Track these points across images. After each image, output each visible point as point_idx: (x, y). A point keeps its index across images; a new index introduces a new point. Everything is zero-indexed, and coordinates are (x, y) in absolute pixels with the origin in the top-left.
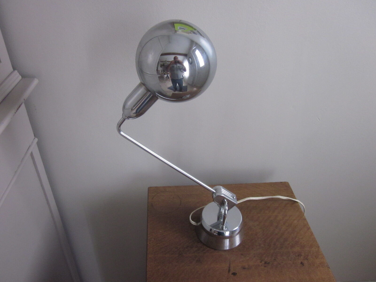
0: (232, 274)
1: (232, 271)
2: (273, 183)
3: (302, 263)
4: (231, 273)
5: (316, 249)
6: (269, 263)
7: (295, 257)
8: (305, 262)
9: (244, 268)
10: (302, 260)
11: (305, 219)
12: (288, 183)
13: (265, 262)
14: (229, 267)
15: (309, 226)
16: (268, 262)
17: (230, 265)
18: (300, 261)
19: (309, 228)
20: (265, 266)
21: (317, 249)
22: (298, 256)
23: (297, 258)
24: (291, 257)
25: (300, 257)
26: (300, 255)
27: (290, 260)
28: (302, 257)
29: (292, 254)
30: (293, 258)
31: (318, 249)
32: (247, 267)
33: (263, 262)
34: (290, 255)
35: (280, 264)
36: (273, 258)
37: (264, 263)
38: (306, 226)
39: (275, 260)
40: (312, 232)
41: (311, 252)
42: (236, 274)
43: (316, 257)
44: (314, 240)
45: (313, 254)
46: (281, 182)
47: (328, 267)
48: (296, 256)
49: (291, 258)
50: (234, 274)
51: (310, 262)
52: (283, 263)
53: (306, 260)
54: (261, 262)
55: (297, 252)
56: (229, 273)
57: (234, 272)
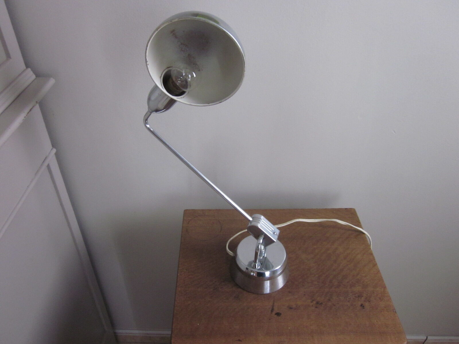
0: (276, 314)
1: (276, 310)
2: (336, 209)
4: (274, 313)
5: (381, 289)
6: (321, 304)
8: (367, 304)
9: (291, 308)
10: (362, 302)
11: (371, 254)
12: (354, 210)
13: (317, 302)
14: (273, 306)
15: (375, 262)
16: (321, 302)
17: (274, 304)
18: (360, 303)
19: (375, 265)
20: (316, 307)
21: (383, 290)
22: (359, 296)
23: (357, 299)
24: (349, 298)
25: (361, 298)
26: (360, 296)
27: (349, 301)
28: (363, 299)
29: (351, 294)
30: (352, 299)
32: (294, 306)
33: (314, 302)
34: (349, 295)
35: (334, 305)
36: (328, 298)
37: (316, 304)
38: (372, 262)
39: (329, 300)
40: (378, 269)
41: (375, 292)
42: (281, 314)
43: (380, 299)
44: (381, 279)
45: (377, 295)
46: (346, 209)
47: (394, 311)
48: (355, 297)
49: (349, 299)
50: (278, 314)
51: (373, 305)
52: (338, 304)
53: (368, 302)
54: (312, 302)
55: (357, 292)
56: (271, 313)
57: (278, 311)
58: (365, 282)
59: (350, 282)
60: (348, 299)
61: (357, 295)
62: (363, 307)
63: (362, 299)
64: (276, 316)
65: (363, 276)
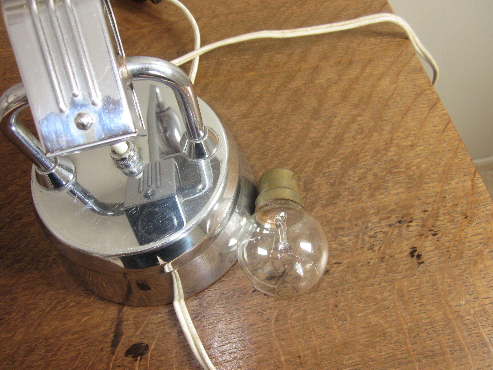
0: (127, 353)
1: (129, 338)
3: (416, 254)
4: (121, 349)
7: (388, 229)
8: (428, 243)
10: (414, 239)
14: (119, 321)
18: (407, 249)
21: (469, 183)
22: (400, 222)
23: (396, 231)
24: (372, 233)
25: (408, 226)
26: (405, 219)
27: (371, 248)
28: (414, 227)
29: (376, 220)
30: (379, 236)
31: (473, 180)
34: (369, 225)
41: (448, 197)
42: (147, 347)
48: (390, 226)
49: (371, 237)
50: (136, 351)
51: (447, 244)
53: (431, 237)
55: (394, 207)
56: (113, 353)
57: (135, 340)
58: (414, 168)
59: (370, 177)
60: (367, 239)
61: (394, 219)
62: (419, 256)
63: (411, 229)
64: (130, 359)
65: (407, 147)
